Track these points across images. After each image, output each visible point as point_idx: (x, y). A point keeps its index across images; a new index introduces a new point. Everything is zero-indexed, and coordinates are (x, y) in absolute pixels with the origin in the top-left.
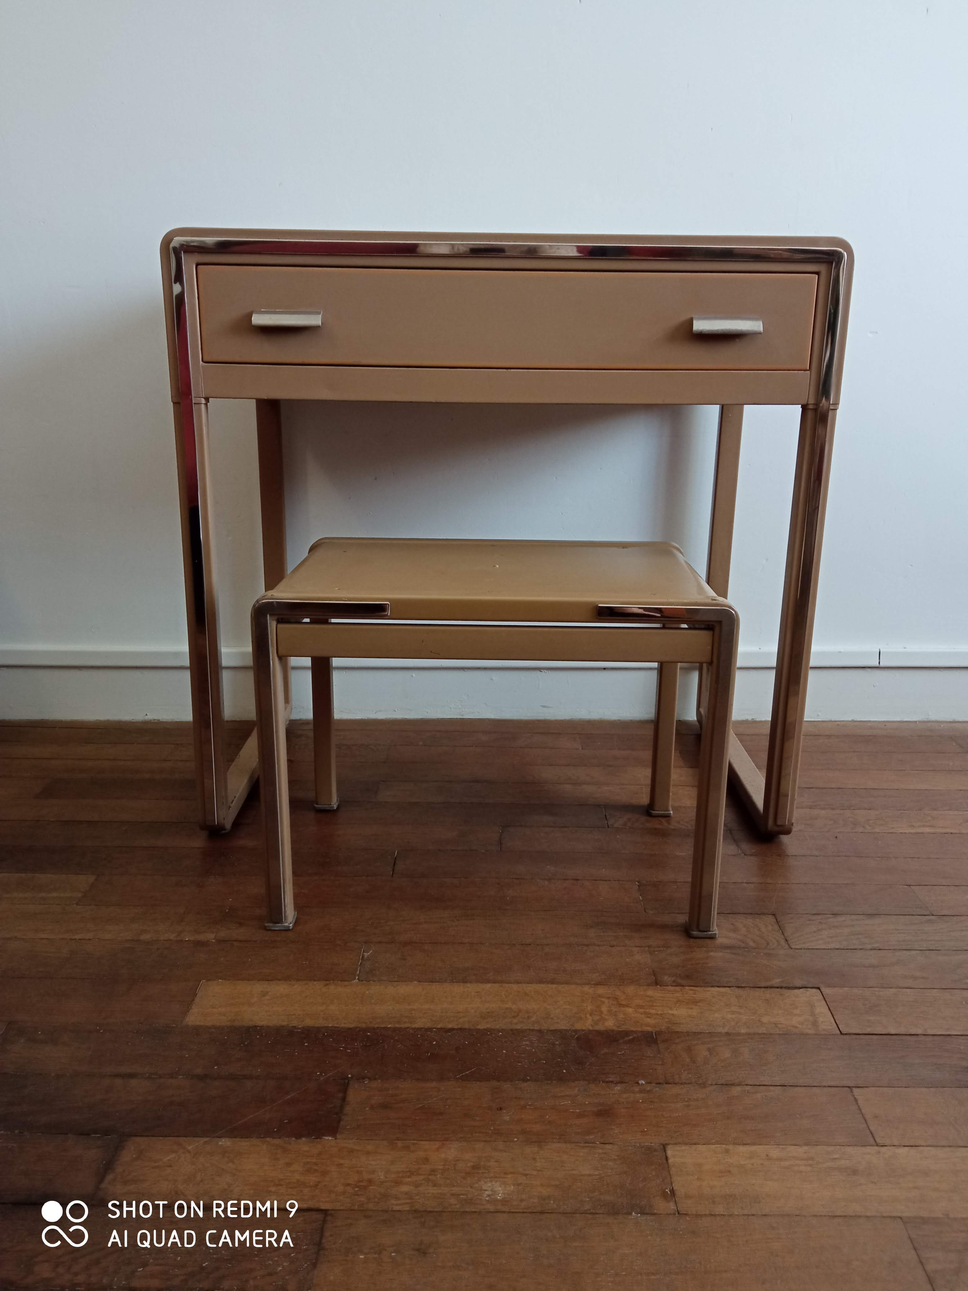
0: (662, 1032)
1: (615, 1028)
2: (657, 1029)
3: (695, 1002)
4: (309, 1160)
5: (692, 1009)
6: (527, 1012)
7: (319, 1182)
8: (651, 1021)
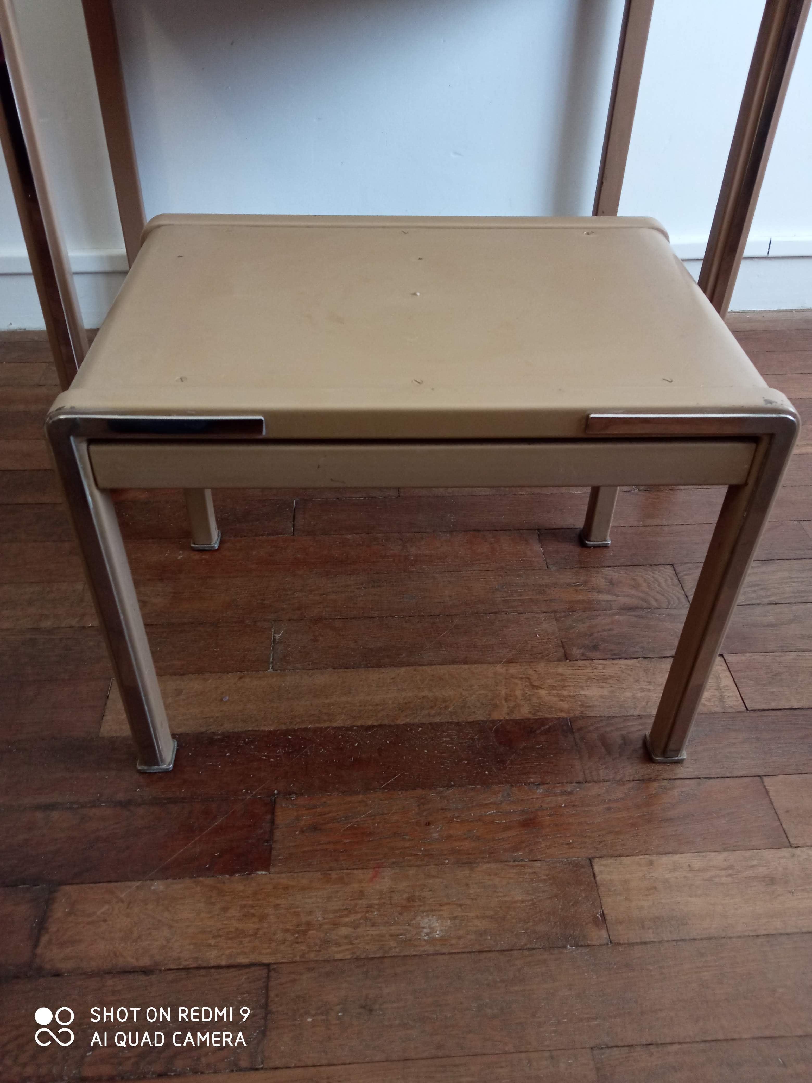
0: (577, 717)
1: (530, 716)
2: (572, 715)
3: (605, 679)
4: (244, 903)
5: (602, 687)
6: (445, 701)
7: (258, 929)
8: (565, 705)
